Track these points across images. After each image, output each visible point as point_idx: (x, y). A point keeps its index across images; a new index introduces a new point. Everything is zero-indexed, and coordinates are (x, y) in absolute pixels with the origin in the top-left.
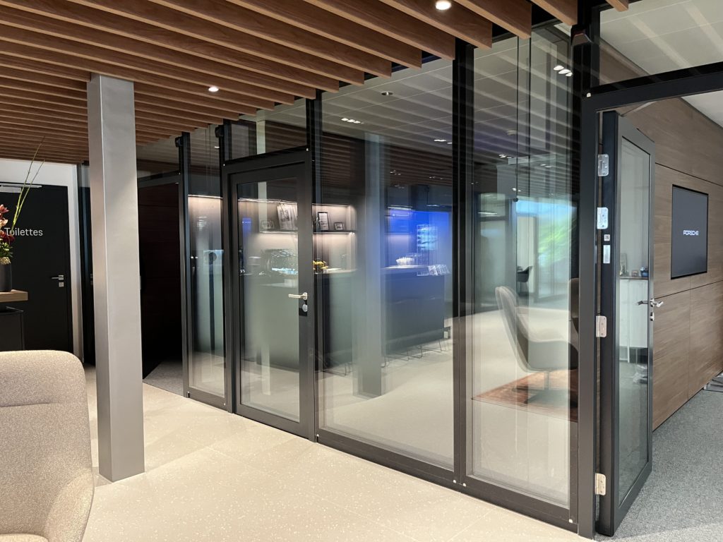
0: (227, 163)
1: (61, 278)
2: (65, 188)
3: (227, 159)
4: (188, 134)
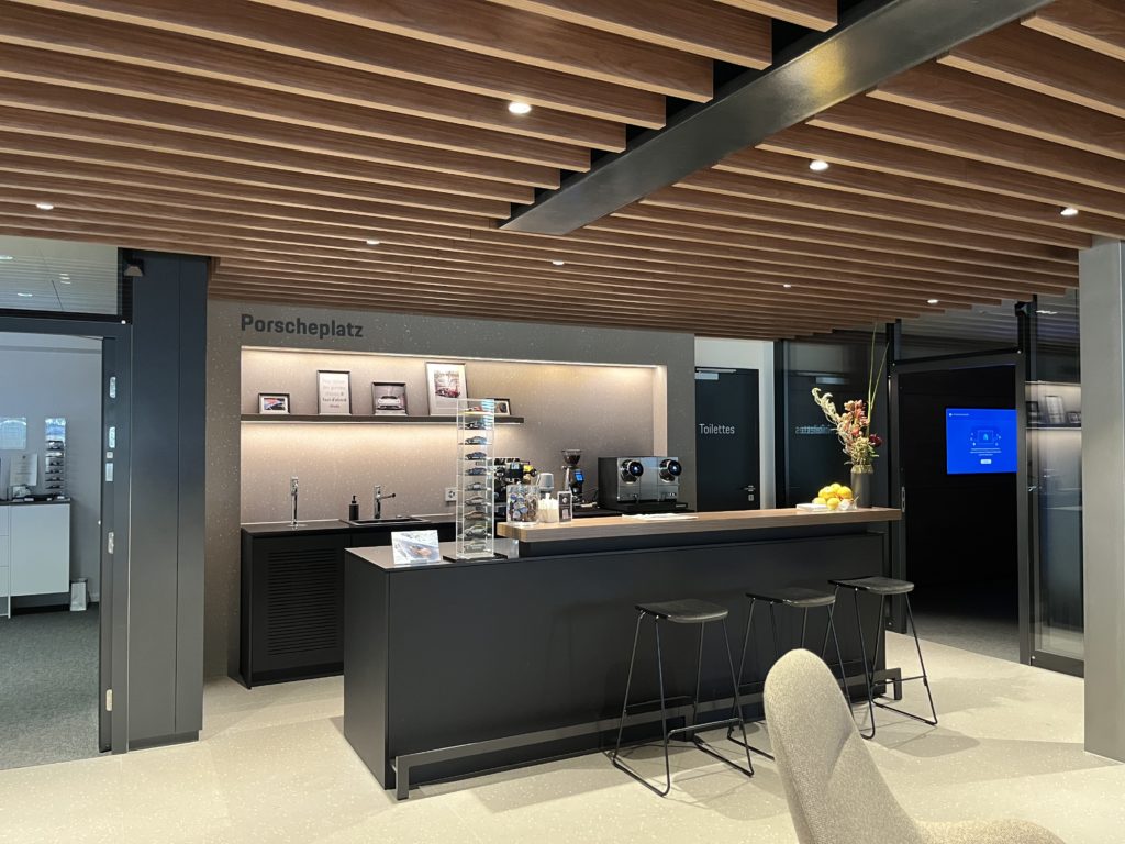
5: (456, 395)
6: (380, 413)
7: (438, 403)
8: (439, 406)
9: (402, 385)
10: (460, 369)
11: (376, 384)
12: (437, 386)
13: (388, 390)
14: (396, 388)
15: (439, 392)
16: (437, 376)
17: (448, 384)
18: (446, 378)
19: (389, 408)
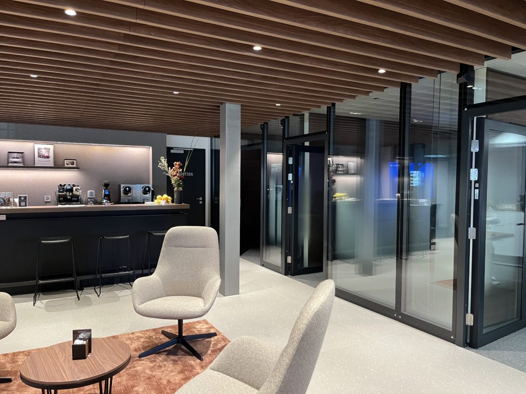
0: (286, 139)
1: (201, 199)
2: (204, 150)
3: (286, 137)
4: (267, 123)
5: (48, 157)
6: (10, 165)
7: (39, 161)
8: (39, 162)
9: (22, 153)
10: (51, 147)
11: (9, 152)
12: (39, 153)
13: (16, 155)
14: (19, 154)
15: (39, 156)
16: (39, 149)
17: (44, 153)
18: (43, 150)
19: (15, 162)
